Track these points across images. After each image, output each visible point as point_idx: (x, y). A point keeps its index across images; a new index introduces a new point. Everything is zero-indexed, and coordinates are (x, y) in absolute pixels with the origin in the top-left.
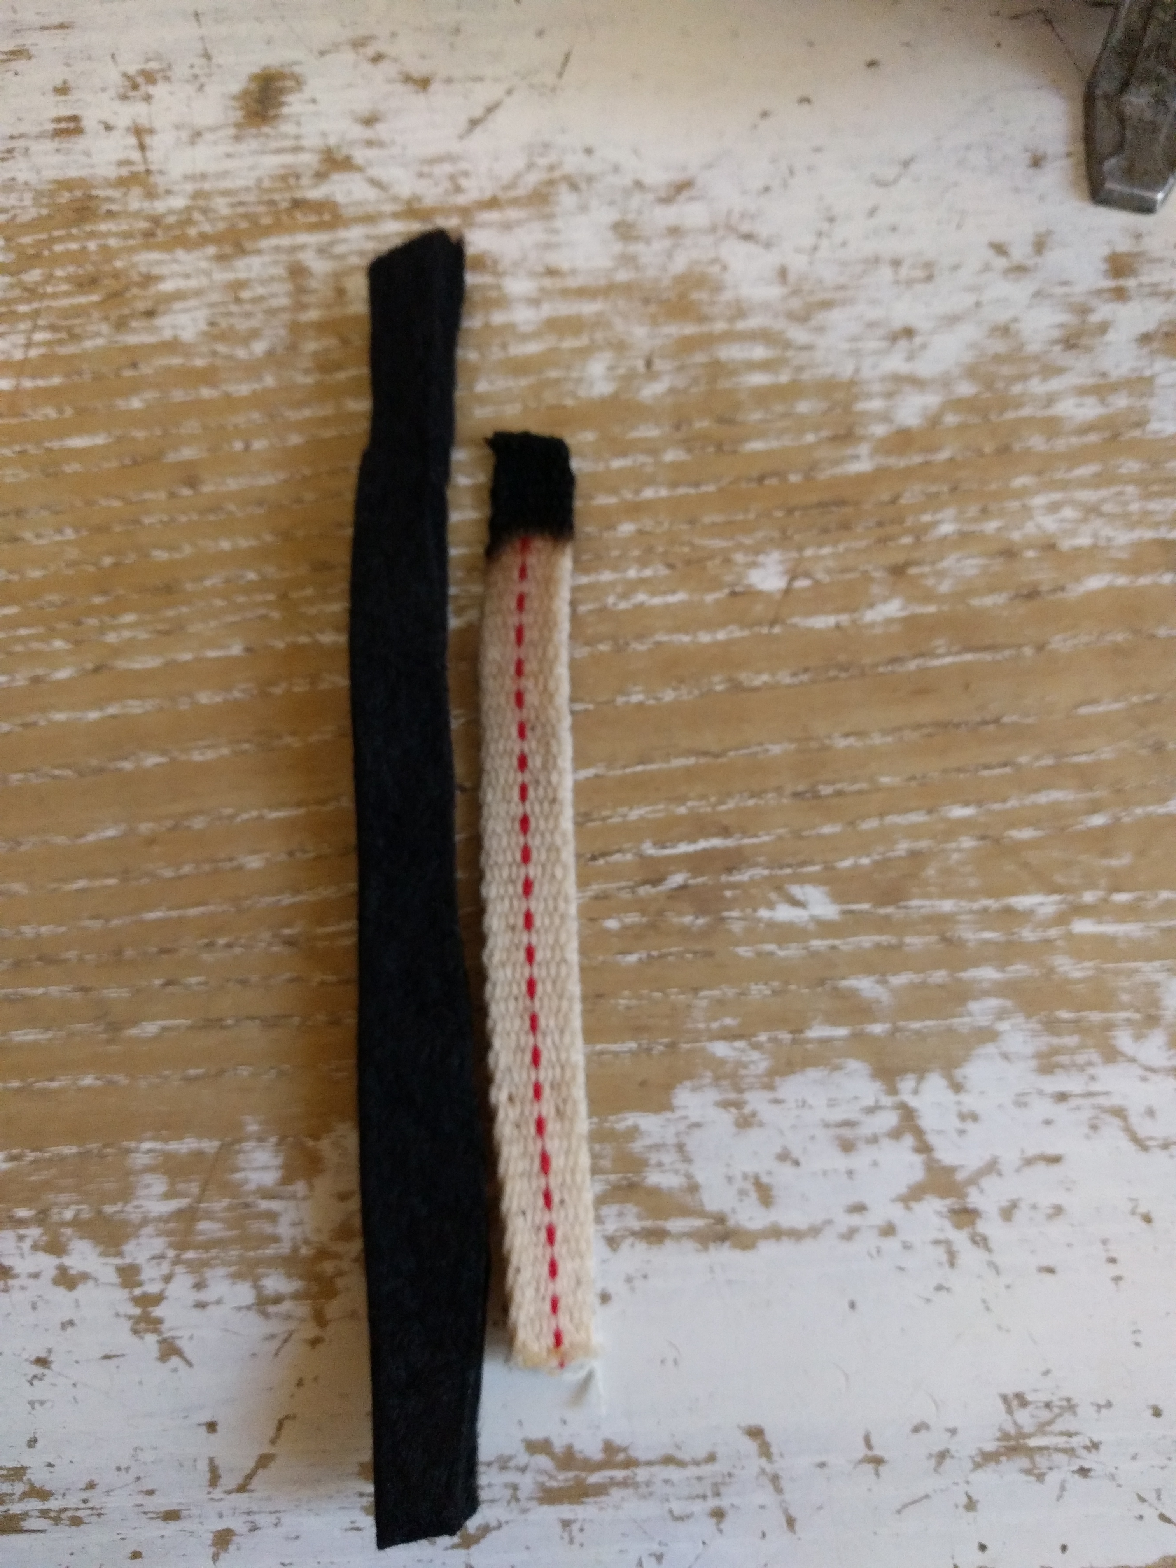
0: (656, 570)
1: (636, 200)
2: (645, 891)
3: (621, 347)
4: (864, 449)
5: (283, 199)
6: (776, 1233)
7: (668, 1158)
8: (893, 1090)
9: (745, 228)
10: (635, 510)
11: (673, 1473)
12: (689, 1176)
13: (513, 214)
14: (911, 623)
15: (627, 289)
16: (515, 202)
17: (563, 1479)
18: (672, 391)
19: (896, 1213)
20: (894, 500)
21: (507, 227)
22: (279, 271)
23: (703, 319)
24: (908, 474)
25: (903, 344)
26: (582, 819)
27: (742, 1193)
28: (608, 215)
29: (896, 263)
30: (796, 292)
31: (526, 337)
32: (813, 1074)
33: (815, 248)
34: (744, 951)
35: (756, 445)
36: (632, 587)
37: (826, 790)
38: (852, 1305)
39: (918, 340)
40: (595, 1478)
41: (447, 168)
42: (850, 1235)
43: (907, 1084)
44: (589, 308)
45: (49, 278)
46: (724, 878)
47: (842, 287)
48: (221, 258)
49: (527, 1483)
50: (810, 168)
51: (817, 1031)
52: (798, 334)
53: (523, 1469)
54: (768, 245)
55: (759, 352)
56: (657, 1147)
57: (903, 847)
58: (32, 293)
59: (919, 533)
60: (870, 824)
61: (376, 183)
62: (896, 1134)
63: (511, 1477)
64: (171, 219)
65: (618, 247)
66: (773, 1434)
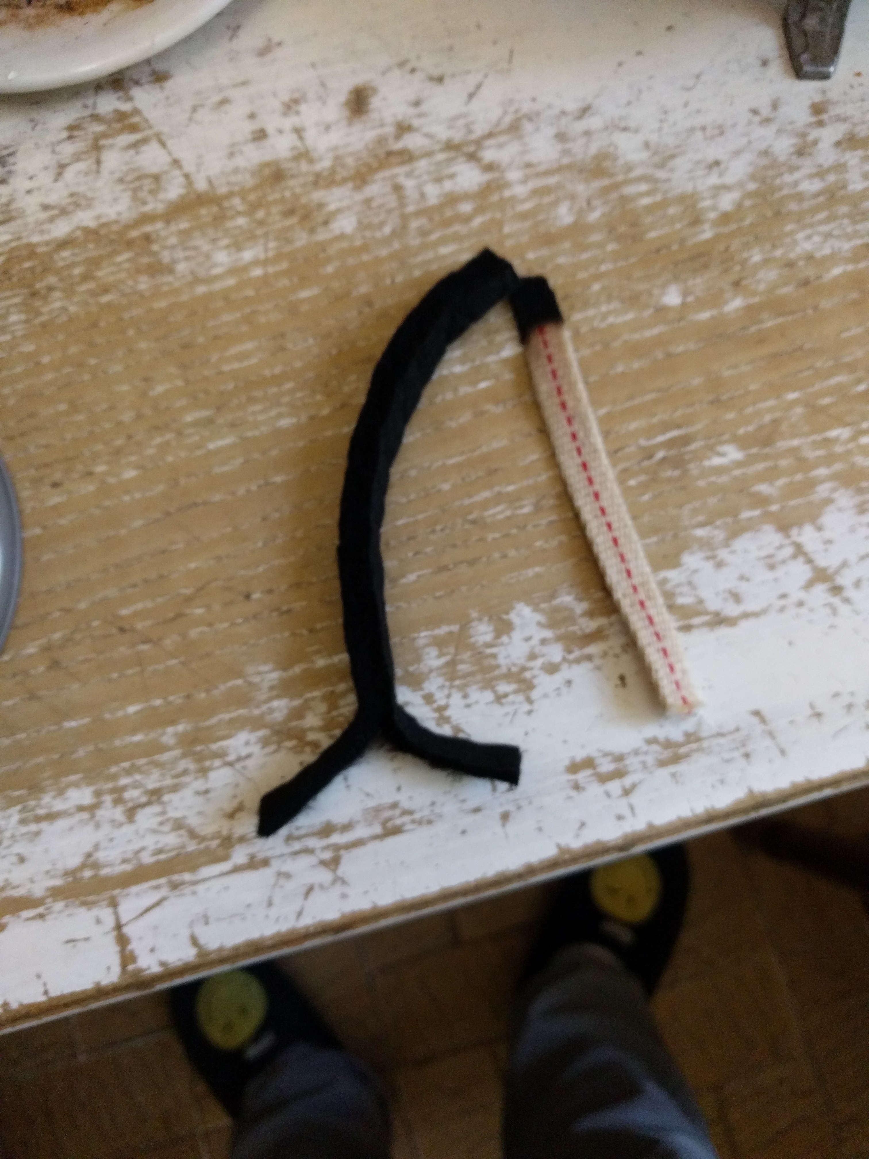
0: (615, 305)
1: (564, 121)
2: (646, 463)
3: (572, 197)
4: (706, 226)
5: (381, 152)
6: (746, 616)
7: (685, 589)
8: (788, 536)
9: (623, 124)
10: (598, 277)
11: (721, 741)
12: (697, 596)
13: (502, 139)
14: (749, 309)
15: (569, 167)
16: (501, 133)
17: (667, 754)
18: (603, 215)
19: (802, 595)
20: (727, 249)
21: (501, 146)
22: (388, 189)
23: (611, 175)
24: (731, 235)
25: (716, 170)
26: (606, 435)
27: (725, 600)
28: (551, 131)
29: (704, 129)
30: (655, 153)
31: (523, 201)
32: (747, 536)
33: (660, 129)
34: (701, 483)
35: (652, 235)
36: (605, 316)
37: (724, 398)
38: (790, 643)
39: (722, 166)
40: (683, 750)
41: (461, 122)
42: (782, 609)
43: (794, 532)
44: (552, 180)
45: (269, 214)
46: (683, 450)
47: (678, 146)
48: (357, 188)
49: (650, 760)
50: (650, 88)
51: (746, 514)
52: (661, 174)
53: (646, 753)
54: (636, 131)
55: (643, 187)
56: (679, 585)
57: (768, 418)
58: (261, 223)
59: (744, 263)
60: (749, 410)
61: (428, 135)
62: (794, 557)
63: (641, 758)
64: (325, 173)
65: (559, 147)
66: (765, 712)
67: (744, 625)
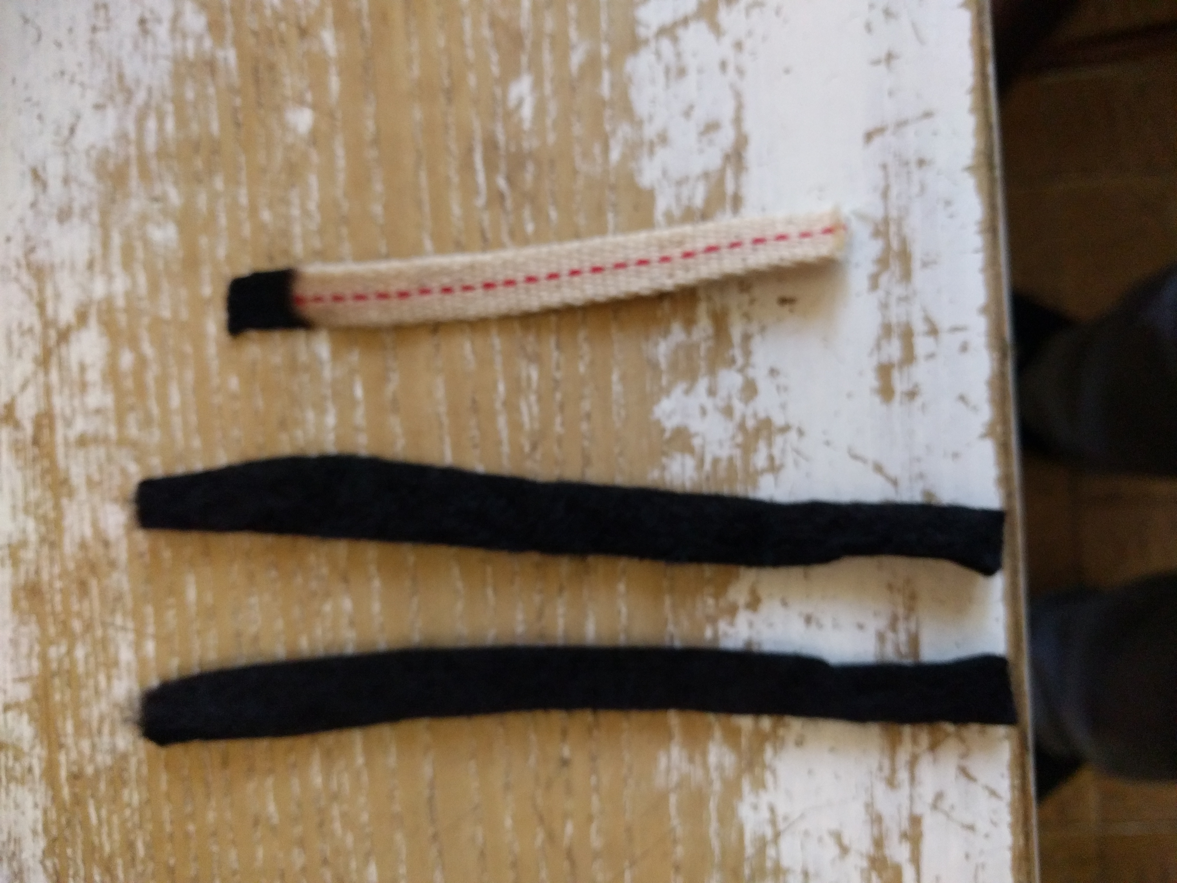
0: (294, 196)
1: (44, 207)
2: (509, 203)
3: (144, 218)
4: (220, 54)
5: (32, 451)
6: (738, 121)
7: (685, 191)
8: (646, 42)
9: (66, 132)
10: (253, 210)
11: (894, 192)
12: (698, 178)
13: (49, 292)
14: (339, 24)
15: (104, 214)
16: (41, 291)
17: (895, 267)
18: (176, 183)
19: (727, 41)
20: (255, 34)
21: (58, 296)
22: (81, 454)
23: (127, 162)
24: (238, 24)
25: (150, 26)
26: (460, 247)
27: (711, 143)
28: (53, 226)
29: (94, 29)
30: (111, 98)
31: (134, 283)
32: (634, 94)
33: (82, 85)
34: (551, 138)
35: (215, 127)
36: (306, 213)
37: (446, 82)
38: (787, 71)
39: (148, 15)
40: (895, 244)
41: (16, 338)
42: (740, 72)
43: (643, 32)
44: (116, 240)
45: (79, 615)
46: (502, 152)
47: (109, 66)
48: (71, 494)
49: (898, 290)
50: (26, 86)
51: (605, 90)
52: (140, 97)
53: (888, 293)
54: (78, 117)
55: (152, 124)
56: (678, 198)
57: (486, 32)
58: (88, 627)
59: (279, 17)
60: (470, 54)
61: (24, 387)
62: (675, 40)
63: (893, 301)
64: (43, 529)
65: (76, 220)
66: (870, 125)
67: (749, 125)
